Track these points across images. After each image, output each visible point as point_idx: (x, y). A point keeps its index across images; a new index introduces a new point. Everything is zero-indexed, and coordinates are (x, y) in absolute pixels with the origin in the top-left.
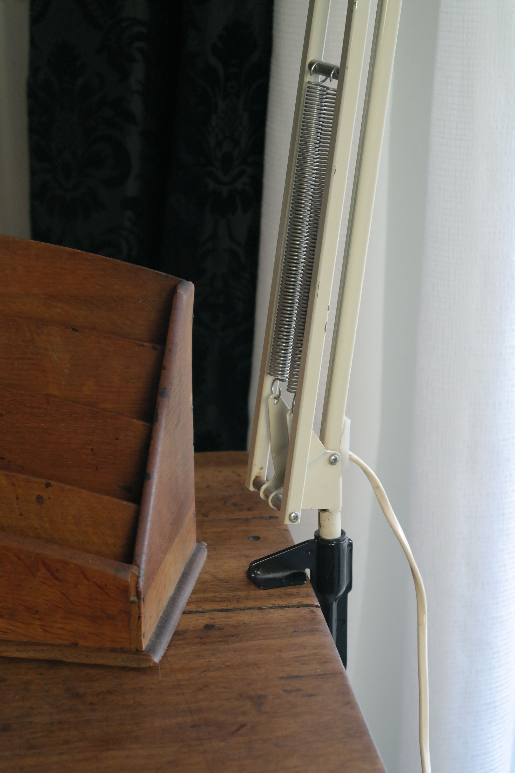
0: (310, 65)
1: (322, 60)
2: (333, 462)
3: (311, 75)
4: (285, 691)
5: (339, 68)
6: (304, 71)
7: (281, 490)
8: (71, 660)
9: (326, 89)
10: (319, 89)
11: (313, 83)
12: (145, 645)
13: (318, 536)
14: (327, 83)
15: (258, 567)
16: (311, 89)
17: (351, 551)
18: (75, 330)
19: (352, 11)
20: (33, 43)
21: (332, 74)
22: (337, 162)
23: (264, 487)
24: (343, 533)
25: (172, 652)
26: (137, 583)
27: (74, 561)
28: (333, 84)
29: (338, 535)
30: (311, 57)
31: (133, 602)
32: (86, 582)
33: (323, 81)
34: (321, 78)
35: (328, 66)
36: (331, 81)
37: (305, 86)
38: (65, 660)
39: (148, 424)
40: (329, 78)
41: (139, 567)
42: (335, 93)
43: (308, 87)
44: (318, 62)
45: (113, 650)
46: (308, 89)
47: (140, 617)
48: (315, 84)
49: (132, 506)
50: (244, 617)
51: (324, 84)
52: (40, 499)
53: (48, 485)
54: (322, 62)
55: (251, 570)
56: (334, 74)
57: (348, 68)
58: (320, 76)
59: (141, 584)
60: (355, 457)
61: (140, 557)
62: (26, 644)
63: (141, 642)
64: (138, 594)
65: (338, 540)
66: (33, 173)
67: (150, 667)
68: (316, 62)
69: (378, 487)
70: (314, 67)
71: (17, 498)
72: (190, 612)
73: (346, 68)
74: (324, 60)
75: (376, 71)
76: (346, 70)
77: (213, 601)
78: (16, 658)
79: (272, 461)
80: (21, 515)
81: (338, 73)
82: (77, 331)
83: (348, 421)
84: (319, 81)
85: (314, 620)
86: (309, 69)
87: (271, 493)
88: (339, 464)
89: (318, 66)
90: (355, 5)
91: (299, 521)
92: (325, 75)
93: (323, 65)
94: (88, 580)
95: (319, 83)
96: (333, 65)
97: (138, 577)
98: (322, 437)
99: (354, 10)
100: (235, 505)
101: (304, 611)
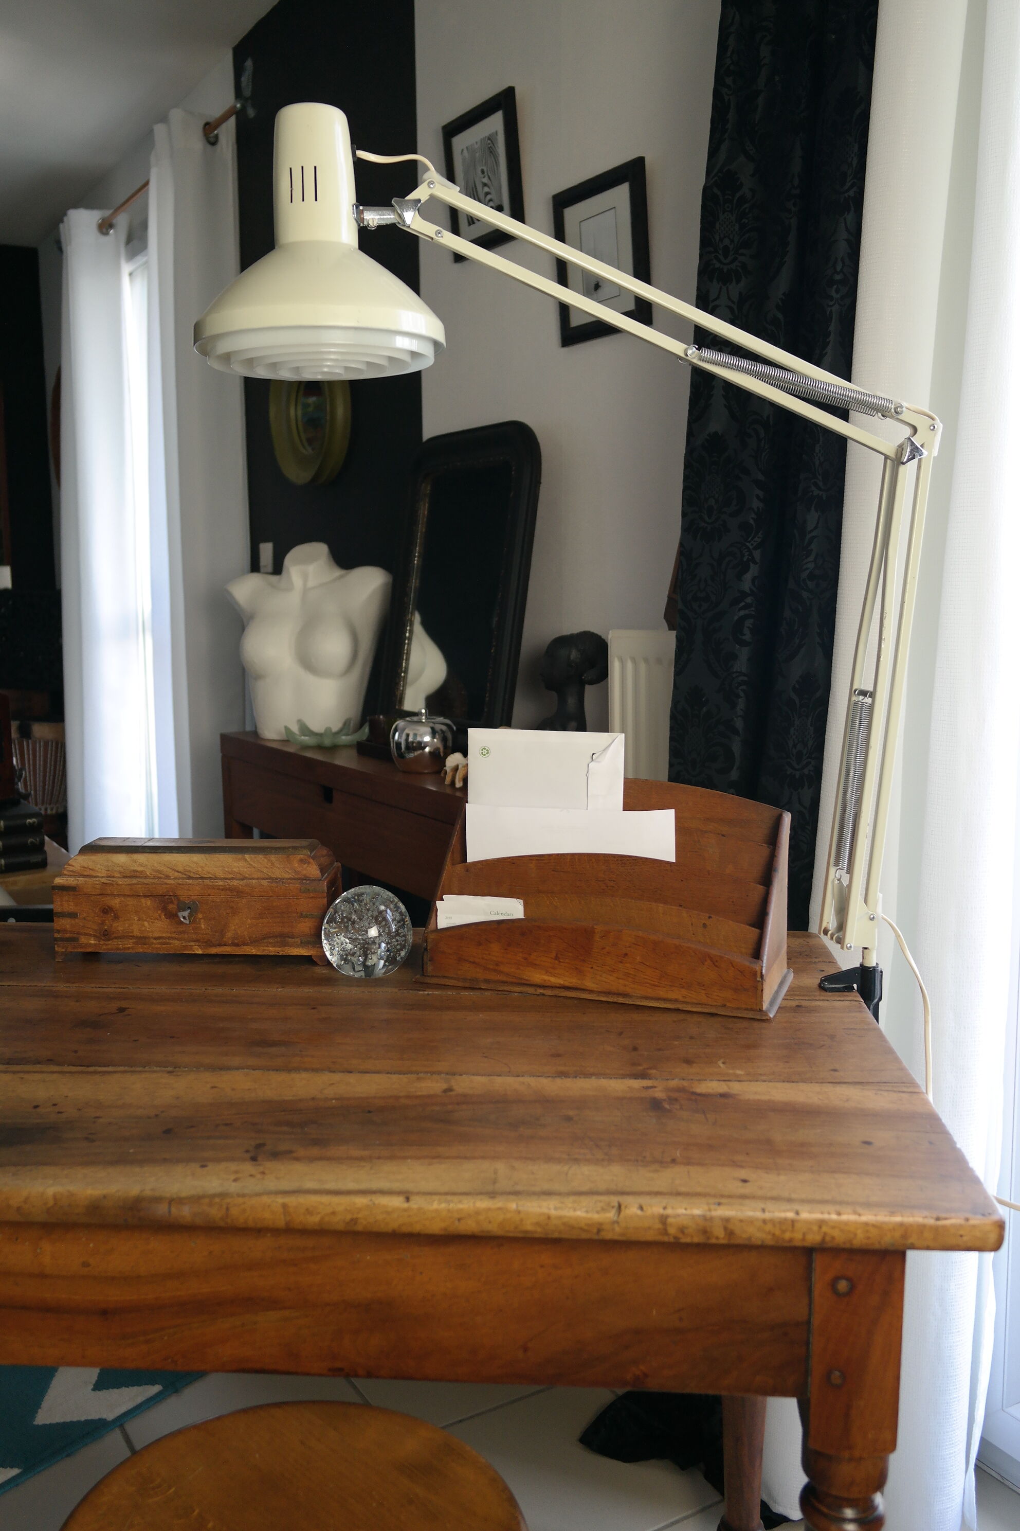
0: (855, 691)
2: (872, 919)
3: (856, 696)
4: (846, 1034)
5: (872, 691)
6: (852, 695)
7: (841, 933)
8: (723, 1013)
9: (865, 702)
10: (861, 703)
12: (765, 1007)
13: (861, 965)
14: (866, 700)
15: (825, 980)
16: (856, 704)
17: (882, 976)
18: (723, 836)
21: (868, 696)
23: (830, 932)
24: (877, 964)
25: (778, 1015)
26: (762, 970)
27: (727, 956)
28: (868, 700)
29: (874, 965)
30: (854, 688)
31: (759, 981)
32: (733, 969)
33: (863, 699)
34: (861, 698)
35: (866, 691)
37: (852, 703)
38: (719, 1013)
39: (765, 888)
40: (866, 698)
41: (762, 961)
42: (870, 705)
43: (854, 703)
45: (746, 1009)
46: (854, 705)
47: (762, 990)
48: (858, 701)
49: (757, 931)
50: (818, 1003)
51: (862, 701)
52: (705, 925)
53: (710, 917)
55: (822, 981)
56: (870, 695)
58: (861, 696)
59: (764, 971)
60: (885, 917)
61: (763, 956)
62: (697, 1004)
63: (762, 1005)
64: (762, 976)
65: (874, 967)
66: (671, 765)
67: (767, 1019)
68: (859, 689)
69: (899, 936)
70: (857, 692)
71: (692, 924)
72: (786, 999)
74: (863, 688)
75: (893, 694)
76: (877, 694)
77: (798, 995)
78: (691, 1011)
79: (835, 917)
80: (694, 934)
81: (872, 694)
82: (724, 836)
83: (881, 895)
85: (860, 1007)
86: (854, 693)
87: (834, 935)
88: (875, 920)
89: (860, 692)
91: (852, 949)
92: (864, 696)
93: (863, 691)
94: (733, 967)
95: (860, 701)
96: (869, 690)
97: (762, 967)
98: (866, 901)
99: (880, 660)
100: (807, 955)
101: (855, 1003)
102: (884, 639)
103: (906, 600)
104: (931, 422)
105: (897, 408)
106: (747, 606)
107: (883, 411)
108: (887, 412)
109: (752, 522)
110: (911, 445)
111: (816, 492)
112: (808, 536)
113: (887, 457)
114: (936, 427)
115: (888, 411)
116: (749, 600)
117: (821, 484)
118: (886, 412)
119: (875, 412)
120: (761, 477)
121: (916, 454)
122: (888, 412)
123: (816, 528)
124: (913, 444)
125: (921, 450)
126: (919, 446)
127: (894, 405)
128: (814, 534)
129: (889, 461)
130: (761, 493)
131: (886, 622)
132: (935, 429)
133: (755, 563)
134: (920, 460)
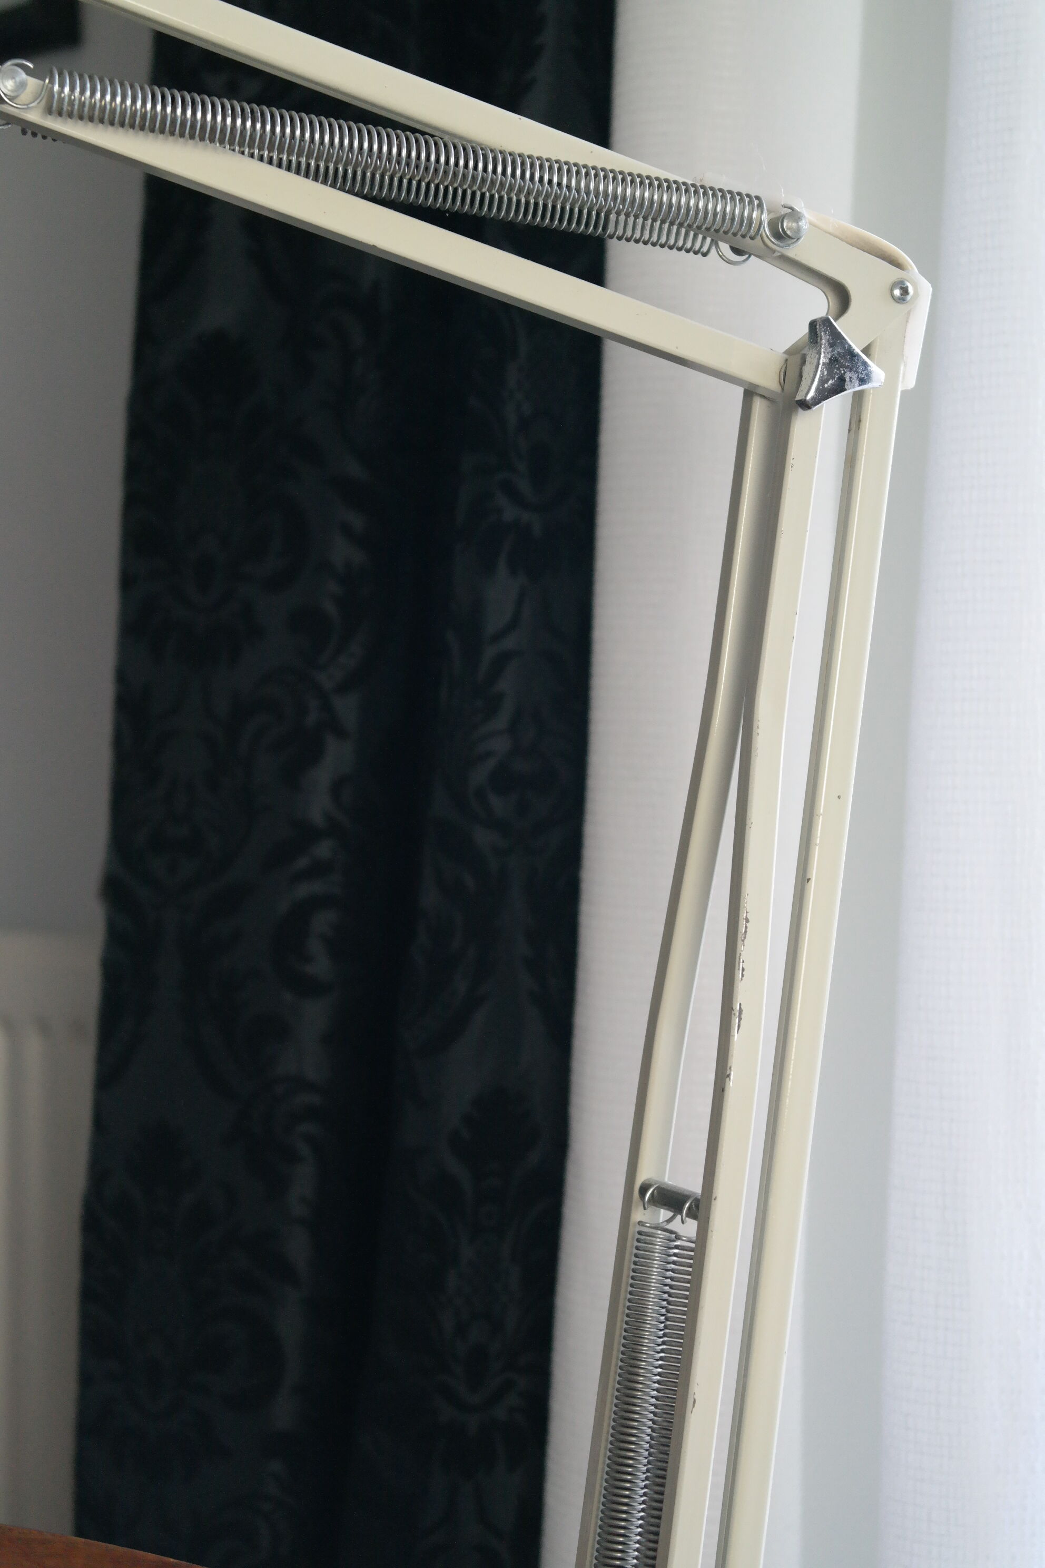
0: (644, 1189)
1: (666, 1180)
3: (645, 1209)
5: (699, 1197)
6: (631, 1202)
9: (674, 1236)
10: (661, 1236)
11: (648, 1225)
14: (676, 1225)
16: (644, 1237)
19: (723, 1090)
20: (100, 1124)
21: (685, 1210)
22: (698, 1384)
28: (688, 1228)
30: (643, 1176)
33: (669, 1221)
34: (664, 1214)
35: (678, 1194)
36: (684, 1222)
37: (633, 1230)
40: (679, 1217)
42: (693, 1245)
43: (640, 1233)
44: (657, 1184)
46: (640, 1237)
48: (653, 1226)
51: (669, 1227)
54: (665, 1183)
56: (689, 1208)
57: (718, 1199)
58: (662, 1211)
68: (655, 1184)
70: (650, 1194)
73: (713, 1200)
74: (671, 1179)
75: (772, 1201)
76: (713, 1202)
81: (697, 1207)
84: (661, 1221)
86: (640, 1197)
89: (658, 1193)
90: (728, 1079)
92: (673, 1210)
93: (668, 1191)
95: (661, 1225)
96: (688, 1191)
99: (726, 1089)
102: (741, 1011)
103: (814, 873)
104: (894, 274)
105: (782, 218)
106: (318, 870)
107: (735, 234)
108: (748, 239)
109: (330, 608)
110: (832, 345)
111: (510, 513)
112: (490, 653)
113: (750, 393)
114: (911, 290)
115: (752, 232)
116: (324, 849)
117: (524, 487)
118: (743, 236)
119: (709, 240)
120: (354, 469)
121: (847, 376)
122: (752, 238)
123: (514, 624)
124: (836, 338)
125: (865, 363)
126: (858, 350)
127: (769, 212)
128: (509, 643)
129: (759, 406)
130: (357, 521)
131: (746, 952)
132: (909, 297)
133: (341, 733)
134: (859, 398)
